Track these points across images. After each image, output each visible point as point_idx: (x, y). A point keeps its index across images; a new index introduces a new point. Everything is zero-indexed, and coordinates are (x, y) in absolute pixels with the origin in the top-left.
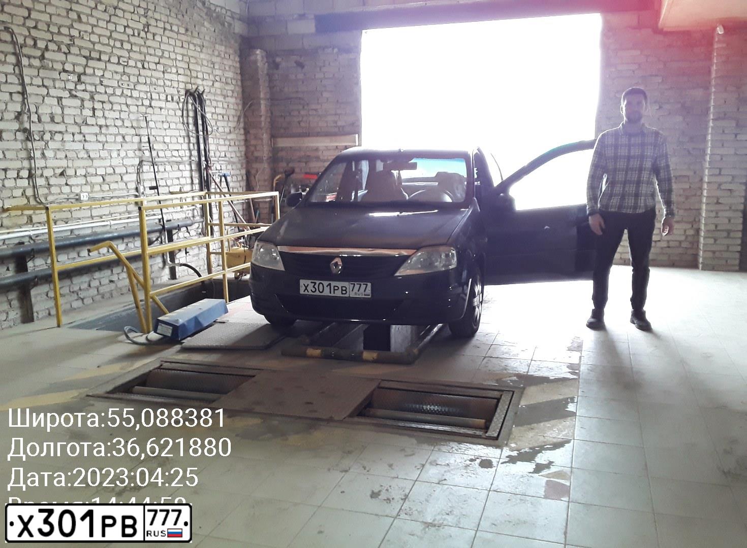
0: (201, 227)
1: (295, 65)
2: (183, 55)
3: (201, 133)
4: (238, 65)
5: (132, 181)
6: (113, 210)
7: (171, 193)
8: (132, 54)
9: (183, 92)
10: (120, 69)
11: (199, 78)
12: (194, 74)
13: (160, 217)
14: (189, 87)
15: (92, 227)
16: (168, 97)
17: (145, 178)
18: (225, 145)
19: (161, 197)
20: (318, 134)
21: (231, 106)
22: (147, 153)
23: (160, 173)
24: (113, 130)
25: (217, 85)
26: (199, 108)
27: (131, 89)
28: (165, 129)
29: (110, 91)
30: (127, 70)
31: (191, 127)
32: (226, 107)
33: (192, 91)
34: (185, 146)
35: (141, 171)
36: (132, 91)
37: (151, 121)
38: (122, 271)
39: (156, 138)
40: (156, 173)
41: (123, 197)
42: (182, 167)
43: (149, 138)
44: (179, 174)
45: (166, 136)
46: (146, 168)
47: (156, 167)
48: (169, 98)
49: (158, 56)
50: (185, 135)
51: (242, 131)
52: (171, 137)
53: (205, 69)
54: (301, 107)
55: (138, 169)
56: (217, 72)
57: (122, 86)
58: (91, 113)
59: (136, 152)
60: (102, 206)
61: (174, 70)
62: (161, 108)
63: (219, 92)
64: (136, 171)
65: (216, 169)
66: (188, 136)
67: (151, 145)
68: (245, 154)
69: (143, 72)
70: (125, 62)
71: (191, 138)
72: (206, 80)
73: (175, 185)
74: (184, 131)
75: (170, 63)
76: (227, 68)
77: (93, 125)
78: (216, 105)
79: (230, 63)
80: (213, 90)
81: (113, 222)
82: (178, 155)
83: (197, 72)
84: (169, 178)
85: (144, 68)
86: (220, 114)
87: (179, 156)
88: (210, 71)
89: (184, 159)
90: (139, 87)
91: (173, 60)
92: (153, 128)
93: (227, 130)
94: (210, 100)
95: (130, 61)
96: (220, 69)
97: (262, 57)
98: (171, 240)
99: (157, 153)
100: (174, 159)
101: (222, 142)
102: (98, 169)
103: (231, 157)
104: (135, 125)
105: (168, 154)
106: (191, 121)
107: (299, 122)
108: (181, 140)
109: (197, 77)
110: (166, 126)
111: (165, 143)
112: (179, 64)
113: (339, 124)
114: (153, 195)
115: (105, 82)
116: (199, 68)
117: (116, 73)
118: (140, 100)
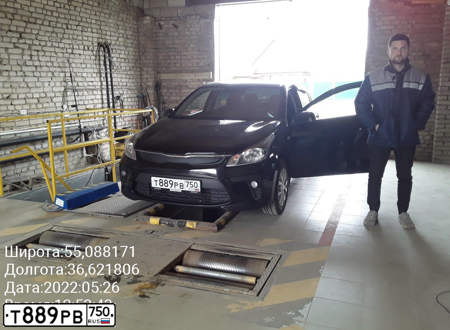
1: (172, 26)
2: (96, 20)
3: (108, 70)
4: (135, 27)
5: (59, 102)
6: (45, 121)
7: (87, 109)
8: (59, 20)
9: (96, 44)
10: (50, 29)
11: (107, 35)
12: (104, 33)
13: (79, 125)
14: (100, 40)
15: (30, 132)
17: (68, 100)
18: (126, 78)
19: (79, 112)
20: (187, 72)
21: (130, 53)
22: (70, 84)
23: (79, 97)
24: (45, 69)
25: (120, 39)
26: (108, 55)
27: (58, 42)
28: (83, 68)
29: (43, 43)
30: (56, 30)
31: (103, 67)
32: (127, 53)
33: (102, 43)
34: (98, 79)
35: (65, 95)
36: (59, 44)
37: (73, 63)
39: (76, 74)
40: (76, 97)
42: (95, 92)
43: (71, 74)
44: (93, 97)
45: (84, 72)
46: (69, 93)
47: (76, 93)
48: (86, 48)
49: (78, 21)
50: (97, 72)
51: (138, 69)
52: (87, 73)
53: (111, 29)
54: (176, 54)
56: (121, 31)
57: (52, 40)
58: (29, 58)
59: (62, 83)
60: (37, 118)
61: (90, 30)
62: (80, 55)
63: (122, 44)
64: (62, 95)
66: (100, 73)
67: (73, 78)
69: (66, 31)
70: (54, 24)
71: (102, 74)
72: (113, 36)
73: (91, 104)
74: (96, 69)
75: (87, 25)
76: (128, 29)
77: (31, 66)
78: (120, 53)
79: (130, 26)
80: (118, 43)
81: (44, 129)
83: (106, 31)
84: (86, 100)
85: (67, 28)
86: (123, 58)
87: (93, 85)
88: (115, 31)
89: (97, 87)
90: (63, 41)
91: (89, 23)
92: (74, 67)
93: (128, 68)
94: (116, 49)
95: (57, 24)
96: (123, 30)
97: (152, 21)
98: (87, 139)
99: (78, 83)
100: (90, 87)
101: (124, 76)
102: (34, 94)
103: (131, 86)
104: (61, 65)
105: (85, 84)
106: (102, 62)
107: (175, 64)
108: (94, 75)
110: (84, 66)
111: (83, 77)
112: (93, 26)
113: (200, 64)
114: (74, 111)
115: (40, 38)
116: (108, 29)
117: (48, 32)
118: (65, 49)
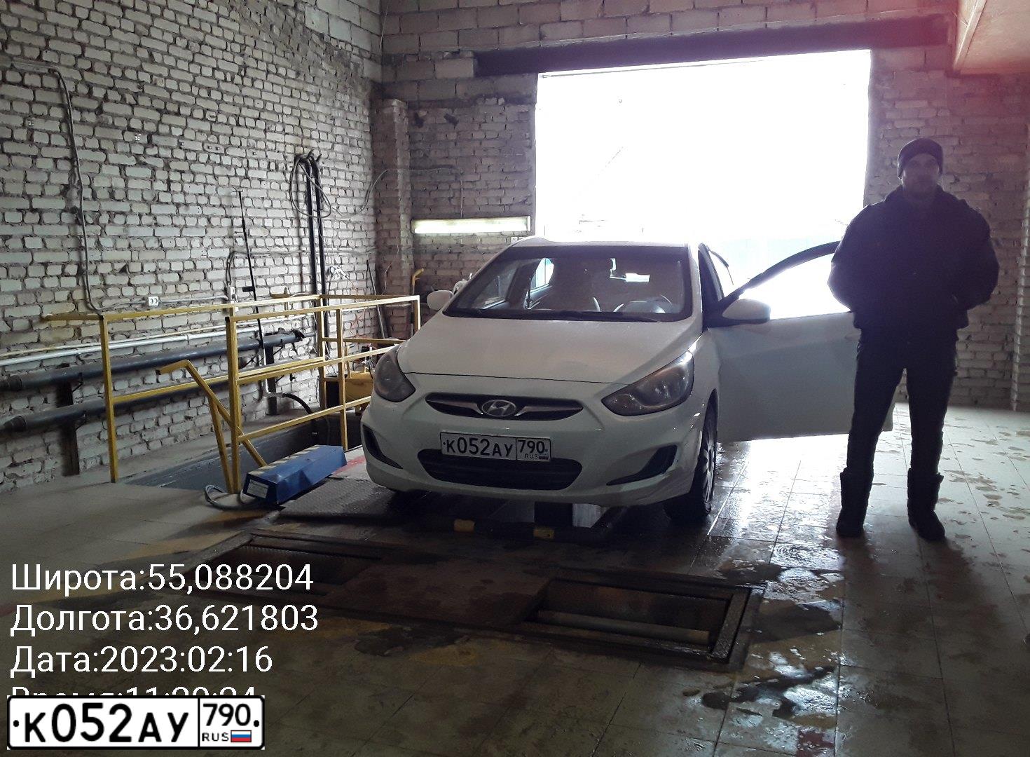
0: (313, 342)
1: (445, 120)
2: (292, 108)
3: (315, 214)
4: (367, 121)
5: (218, 280)
6: (192, 319)
7: (273, 296)
8: (223, 107)
9: (291, 158)
10: (206, 127)
11: (314, 139)
12: (307, 133)
13: (257, 328)
14: (300, 150)
15: (163, 343)
16: (271, 164)
17: (237, 275)
18: (348, 230)
19: (259, 303)
20: (476, 217)
21: (357, 177)
22: (241, 242)
23: (258, 269)
24: (194, 210)
25: (338, 148)
26: (313, 180)
27: (221, 154)
28: (266, 209)
29: (191, 156)
30: (216, 128)
31: (303, 206)
32: (350, 177)
33: (304, 156)
34: (293, 232)
35: (232, 266)
36: (222, 157)
37: (248, 197)
38: (203, 404)
39: (253, 220)
40: (253, 270)
41: (207, 301)
42: (287, 260)
43: (243, 221)
44: (283, 270)
45: (268, 218)
46: (238, 262)
47: (252, 261)
49: (257, 109)
50: (292, 216)
51: (371, 211)
52: (274, 219)
53: (322, 127)
54: (452, 178)
55: (227, 263)
56: (339, 131)
57: (208, 150)
58: (165, 187)
59: (225, 240)
60: (177, 314)
61: (280, 128)
62: (261, 180)
63: (340, 157)
64: (225, 266)
65: (335, 264)
66: (298, 219)
67: (247, 230)
68: (375, 243)
69: (237, 131)
70: (213, 117)
71: (302, 221)
72: (323, 141)
73: (278, 285)
74: (291, 211)
75: (274, 118)
76: (352, 125)
77: (167, 203)
78: (336, 176)
79: (357, 119)
80: (332, 155)
81: (191, 337)
82: (282, 245)
83: (311, 130)
84: (270, 276)
85: (238, 125)
86: (342, 188)
87: (284, 245)
88: (328, 130)
89: (292, 249)
90: (230, 152)
91: (278, 114)
92: (250, 207)
93: (351, 210)
94: (328, 168)
95: (220, 116)
96: (341, 127)
97: (401, 110)
98: (270, 360)
99: (255, 241)
100: (278, 249)
101: (343, 226)
102: (173, 264)
103: (356, 247)
104: (224, 202)
105: (270, 242)
106: (302, 197)
107: (450, 199)
108: (287, 223)
109: (311, 138)
110: (267, 204)
111: (265, 227)
112: (287, 120)
113: (505, 201)
114: (248, 299)
115: (186, 145)
116: (313, 126)
117: (201, 131)
118: (233, 169)
